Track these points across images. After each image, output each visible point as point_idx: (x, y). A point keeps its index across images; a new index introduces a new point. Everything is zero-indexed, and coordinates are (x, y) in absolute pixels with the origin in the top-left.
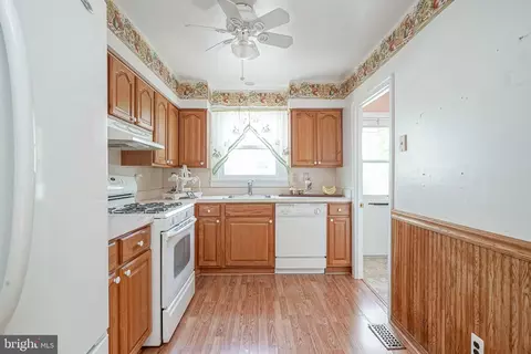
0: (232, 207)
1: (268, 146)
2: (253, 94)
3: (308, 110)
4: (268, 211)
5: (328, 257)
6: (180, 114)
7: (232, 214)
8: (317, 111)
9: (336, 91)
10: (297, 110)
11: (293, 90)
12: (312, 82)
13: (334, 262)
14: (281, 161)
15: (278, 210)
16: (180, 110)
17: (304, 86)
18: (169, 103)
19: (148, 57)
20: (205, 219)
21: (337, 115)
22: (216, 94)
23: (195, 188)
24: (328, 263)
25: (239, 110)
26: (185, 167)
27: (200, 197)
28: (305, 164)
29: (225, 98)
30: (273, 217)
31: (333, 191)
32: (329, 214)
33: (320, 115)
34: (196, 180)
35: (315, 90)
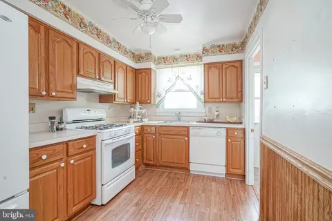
0: (163, 128)
1: (191, 90)
2: (181, 56)
3: (216, 63)
4: (185, 132)
5: (226, 166)
6: (136, 72)
7: (163, 133)
8: (222, 63)
9: (237, 48)
10: (208, 64)
11: (205, 50)
12: (219, 43)
13: (231, 170)
14: (199, 99)
15: (191, 131)
16: (136, 70)
17: (213, 47)
18: (127, 66)
19: (108, 41)
20: (146, 135)
21: (238, 65)
22: (159, 58)
23: (143, 116)
24: (227, 170)
25: (172, 67)
26: (138, 103)
27: (146, 122)
28: (213, 100)
29: (164, 60)
30: (188, 135)
31: (235, 119)
32: (227, 135)
33: (224, 66)
34: (144, 111)
35: (221, 49)
